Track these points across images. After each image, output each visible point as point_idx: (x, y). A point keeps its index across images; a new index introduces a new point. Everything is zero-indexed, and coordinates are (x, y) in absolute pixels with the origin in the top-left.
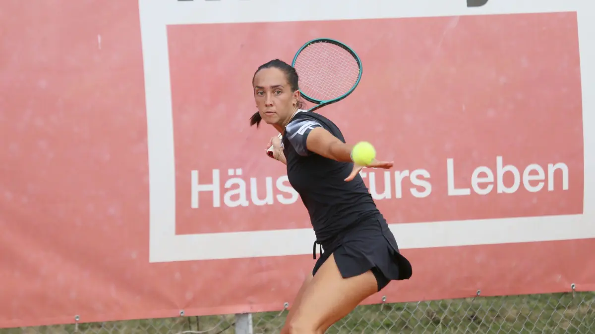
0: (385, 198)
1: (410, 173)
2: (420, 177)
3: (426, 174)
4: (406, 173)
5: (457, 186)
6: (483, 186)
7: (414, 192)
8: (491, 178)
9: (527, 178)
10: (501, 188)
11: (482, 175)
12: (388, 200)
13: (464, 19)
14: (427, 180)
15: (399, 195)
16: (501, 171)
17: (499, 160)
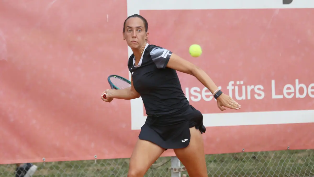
0: (242, 99)
1: (254, 87)
2: (259, 89)
3: (262, 88)
4: (252, 87)
5: (276, 94)
6: (289, 94)
7: (256, 96)
8: (293, 90)
9: (310, 90)
10: (298, 95)
11: (289, 88)
12: (244, 100)
13: (281, 10)
14: (262, 90)
15: (249, 98)
16: (298, 86)
17: (297, 81)
